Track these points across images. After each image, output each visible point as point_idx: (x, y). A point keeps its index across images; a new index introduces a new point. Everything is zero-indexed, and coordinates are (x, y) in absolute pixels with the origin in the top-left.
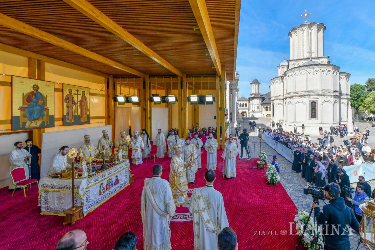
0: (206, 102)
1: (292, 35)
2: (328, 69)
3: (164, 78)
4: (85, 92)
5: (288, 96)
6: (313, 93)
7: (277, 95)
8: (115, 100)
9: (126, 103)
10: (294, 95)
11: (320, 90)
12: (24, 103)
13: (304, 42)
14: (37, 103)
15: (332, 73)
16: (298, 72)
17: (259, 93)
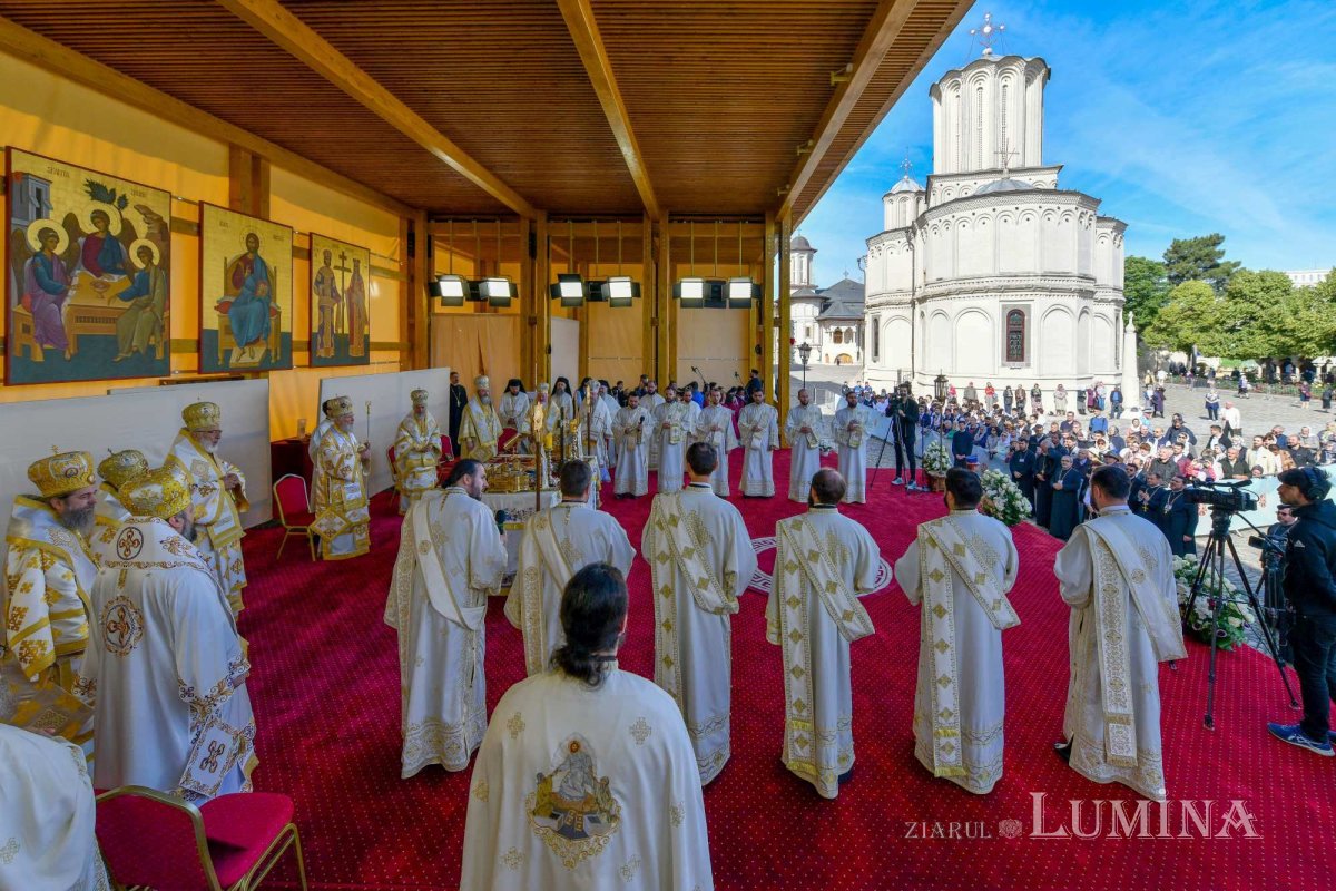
0: (731, 300)
1: (943, 94)
2: (1063, 208)
3: (595, 222)
4: (359, 261)
5: (930, 291)
6: (1015, 283)
7: (892, 287)
8: (434, 290)
9: (468, 300)
10: (954, 287)
11: (1039, 272)
12: (227, 292)
13: (980, 117)
14: (254, 291)
15: (1076, 221)
16: (969, 213)
17: (812, 283)
